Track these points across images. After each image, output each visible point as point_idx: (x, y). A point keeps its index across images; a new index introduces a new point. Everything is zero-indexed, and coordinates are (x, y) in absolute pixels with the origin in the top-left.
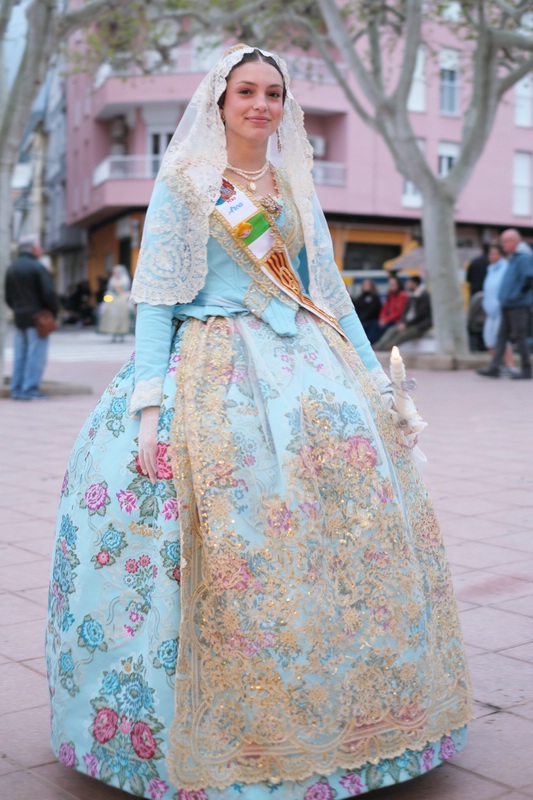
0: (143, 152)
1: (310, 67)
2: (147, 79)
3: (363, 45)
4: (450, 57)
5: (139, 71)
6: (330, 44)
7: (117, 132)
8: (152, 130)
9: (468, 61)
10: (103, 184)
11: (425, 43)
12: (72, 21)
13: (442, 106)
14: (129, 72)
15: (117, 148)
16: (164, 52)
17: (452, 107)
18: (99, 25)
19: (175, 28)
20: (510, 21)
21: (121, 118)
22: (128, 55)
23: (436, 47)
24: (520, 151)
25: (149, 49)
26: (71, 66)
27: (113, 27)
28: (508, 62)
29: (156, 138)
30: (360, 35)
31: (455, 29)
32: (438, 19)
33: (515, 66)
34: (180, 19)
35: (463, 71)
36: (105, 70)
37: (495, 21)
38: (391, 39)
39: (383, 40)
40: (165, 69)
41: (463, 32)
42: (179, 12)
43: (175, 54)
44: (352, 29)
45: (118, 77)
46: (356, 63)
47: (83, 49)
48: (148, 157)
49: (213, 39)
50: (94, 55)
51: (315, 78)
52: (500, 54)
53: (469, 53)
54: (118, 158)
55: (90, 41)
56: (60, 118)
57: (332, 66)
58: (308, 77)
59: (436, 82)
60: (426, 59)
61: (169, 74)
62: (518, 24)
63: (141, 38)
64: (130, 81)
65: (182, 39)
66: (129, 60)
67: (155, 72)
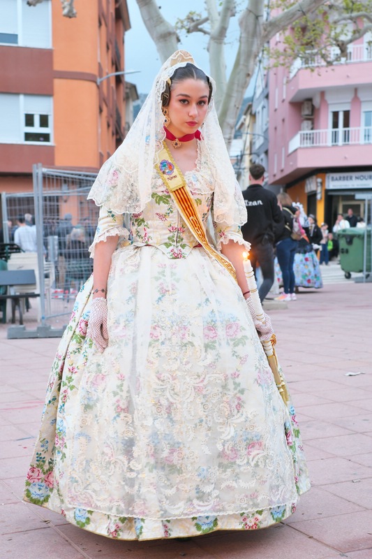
0: (325, 126)
2: (330, 68)
5: (324, 63)
7: (306, 112)
8: (332, 108)
10: (296, 150)
12: (274, 26)
14: (315, 64)
15: (306, 124)
16: (343, 47)
18: (293, 29)
19: (351, 27)
21: (310, 100)
22: (315, 51)
25: (331, 45)
26: (272, 61)
27: (304, 29)
29: (336, 115)
34: (354, 20)
36: (298, 63)
40: (343, 60)
42: (355, 14)
43: (350, 48)
45: (306, 68)
47: (281, 47)
48: (330, 130)
50: (289, 51)
54: (306, 131)
55: (287, 41)
56: (264, 102)
61: (347, 64)
63: (324, 36)
64: (316, 70)
65: (357, 35)
66: (317, 54)
67: (335, 63)
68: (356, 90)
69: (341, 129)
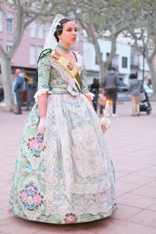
4: (10, 15)
9: (15, 16)
11: (2, 10)
13: (8, 30)
17: (11, 30)
20: (28, 5)
23: (5, 12)
24: (32, 45)
28: (27, 17)
31: (11, 6)
32: (6, 3)
33: (30, 19)
35: (14, 19)
37: (23, 4)
41: (14, 7)
52: (25, 14)
53: (16, 14)
59: (6, 22)
60: (2, 15)
62: (31, 5)
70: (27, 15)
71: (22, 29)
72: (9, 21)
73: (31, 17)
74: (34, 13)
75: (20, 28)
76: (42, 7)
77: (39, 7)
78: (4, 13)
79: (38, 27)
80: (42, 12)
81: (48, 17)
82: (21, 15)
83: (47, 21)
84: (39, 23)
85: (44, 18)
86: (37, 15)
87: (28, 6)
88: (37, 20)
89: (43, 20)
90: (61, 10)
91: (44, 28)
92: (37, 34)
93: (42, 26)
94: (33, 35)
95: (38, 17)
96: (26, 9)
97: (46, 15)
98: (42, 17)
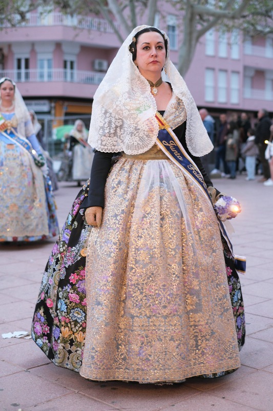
0: (12, 68)
1: (99, 24)
2: (14, 29)
3: (127, 12)
4: (172, 19)
5: (9, 25)
6: (110, 12)
8: (17, 56)
9: (181, 21)
11: (159, 12)
14: (4, 26)
16: (22, 15)
17: (174, 45)
19: (28, 2)
21: (1, 50)
22: (3, 16)
23: (165, 14)
24: (208, 68)
25: (15, 13)
28: (201, 22)
29: (19, 61)
30: (125, 7)
31: (174, 4)
33: (205, 24)
35: (179, 26)
38: (141, 9)
39: (137, 10)
40: (23, 24)
41: (178, 6)
43: (28, 16)
44: (121, 4)
46: (124, 21)
48: (15, 71)
49: (48, 8)
51: (102, 29)
52: (198, 17)
53: (182, 17)
57: (111, 23)
58: (99, 29)
60: (160, 20)
61: (25, 27)
62: (207, 2)
63: (10, 7)
64: (4, 30)
65: (32, 8)
66: (4, 19)
67: (18, 25)
68: (33, 44)
69: (23, 70)
70: (201, 18)
71: (193, 42)
72: (171, 29)
73: (208, 21)
74: (213, 15)
75: (190, 40)
76: (226, 4)
77: (221, 4)
78: (164, 17)
79: (220, 37)
80: (226, 12)
81: (236, 21)
82: (192, 19)
83: (233, 26)
84: (221, 31)
85: (230, 23)
86: (218, 17)
87: (203, 4)
88: (218, 27)
89: (227, 26)
90: (258, 7)
91: (229, 39)
92: (216, 49)
93: (226, 35)
94: (210, 51)
95: (220, 22)
96: (200, 8)
97: (233, 18)
98: (226, 21)
